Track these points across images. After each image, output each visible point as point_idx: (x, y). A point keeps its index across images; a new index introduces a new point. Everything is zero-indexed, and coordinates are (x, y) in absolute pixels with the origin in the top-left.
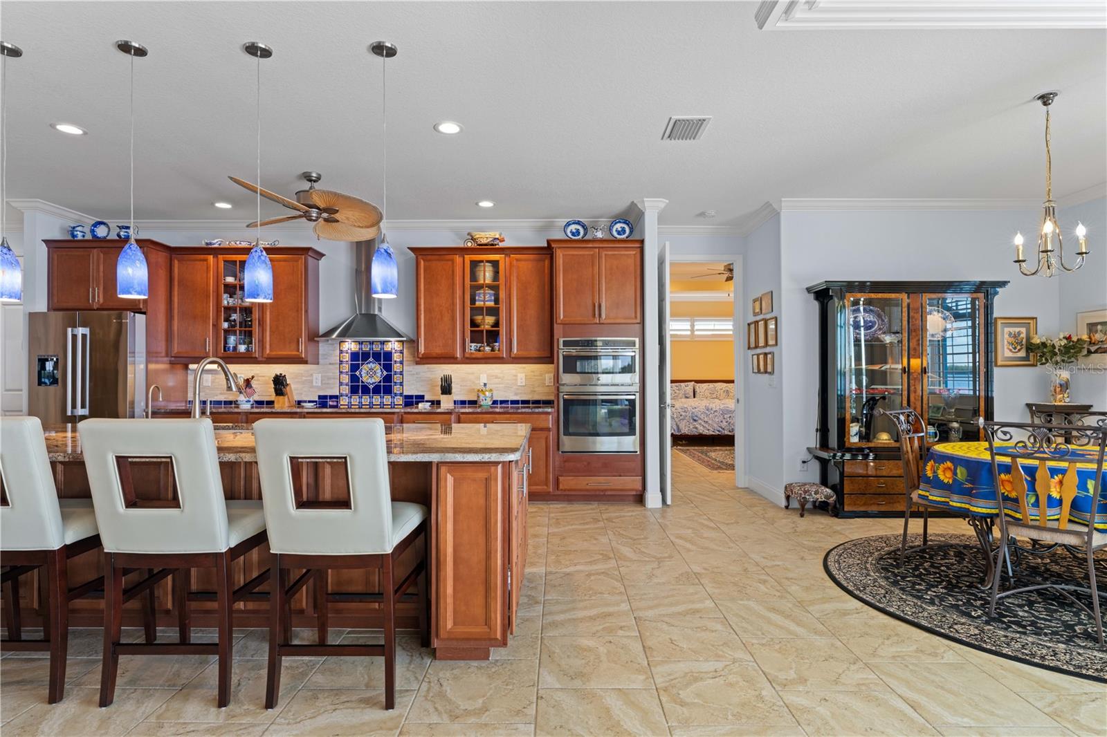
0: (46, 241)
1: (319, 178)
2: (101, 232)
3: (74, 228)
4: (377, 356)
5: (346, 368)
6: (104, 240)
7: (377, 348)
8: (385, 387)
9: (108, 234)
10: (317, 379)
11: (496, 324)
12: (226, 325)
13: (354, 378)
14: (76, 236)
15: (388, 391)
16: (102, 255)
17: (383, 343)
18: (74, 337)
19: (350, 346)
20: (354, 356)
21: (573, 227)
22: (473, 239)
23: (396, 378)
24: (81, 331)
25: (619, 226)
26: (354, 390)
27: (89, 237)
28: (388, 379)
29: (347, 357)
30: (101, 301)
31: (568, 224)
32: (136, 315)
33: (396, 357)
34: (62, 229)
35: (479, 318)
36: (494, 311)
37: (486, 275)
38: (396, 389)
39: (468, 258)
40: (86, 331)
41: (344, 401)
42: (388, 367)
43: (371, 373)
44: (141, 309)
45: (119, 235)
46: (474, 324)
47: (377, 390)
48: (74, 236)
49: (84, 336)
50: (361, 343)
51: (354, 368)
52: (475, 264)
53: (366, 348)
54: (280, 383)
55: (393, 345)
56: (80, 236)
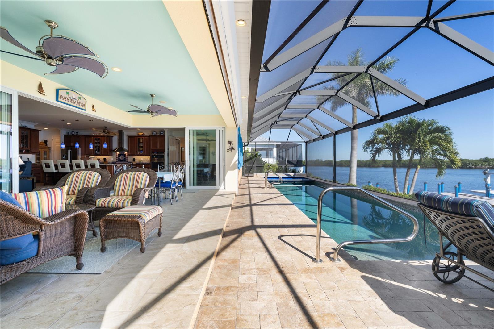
0: (64, 135)
1: (107, 127)
2: (73, 133)
4: (123, 155)
5: (118, 157)
6: (74, 135)
7: (123, 153)
8: (125, 160)
10: (112, 159)
11: (143, 149)
12: (95, 149)
13: (119, 159)
15: (125, 161)
16: (73, 137)
17: (124, 152)
18: (69, 151)
19: (118, 153)
20: (119, 155)
21: (154, 133)
22: (138, 134)
23: (126, 159)
24: (70, 150)
25: (162, 133)
26: (119, 161)
27: (71, 134)
28: (125, 159)
29: (118, 155)
30: (73, 145)
31: (153, 132)
33: (126, 155)
34: (67, 132)
35: (140, 148)
36: (142, 147)
37: (141, 140)
38: (126, 161)
39: (137, 138)
40: (71, 150)
41: (117, 163)
42: (125, 157)
43: (122, 158)
45: (76, 134)
46: (139, 149)
47: (123, 161)
48: (68, 134)
49: (70, 151)
50: (120, 152)
51: (119, 157)
52: (139, 139)
53: (121, 153)
54: (105, 159)
55: (126, 153)
56: (69, 134)
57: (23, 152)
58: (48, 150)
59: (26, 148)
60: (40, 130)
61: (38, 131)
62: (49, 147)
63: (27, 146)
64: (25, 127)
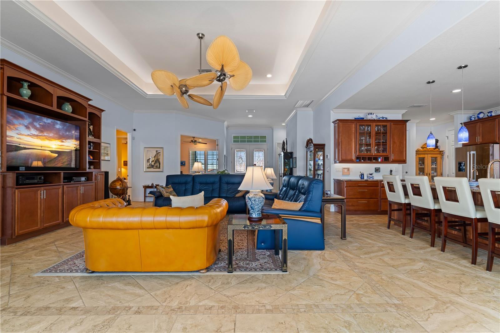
2: (481, 116)
3: (471, 117)
6: (482, 118)
9: (484, 116)
14: (472, 119)
16: (481, 124)
18: (470, 155)
24: (472, 153)
27: (477, 119)
30: (481, 141)
32: (494, 144)
34: (467, 118)
40: (475, 152)
44: (497, 142)
45: (488, 116)
48: (471, 120)
49: (474, 154)
56: (473, 119)
57: (380, 160)
58: (438, 156)
59: (385, 154)
60: (407, 121)
61: (403, 123)
62: (440, 150)
63: (384, 150)
64: (381, 119)
